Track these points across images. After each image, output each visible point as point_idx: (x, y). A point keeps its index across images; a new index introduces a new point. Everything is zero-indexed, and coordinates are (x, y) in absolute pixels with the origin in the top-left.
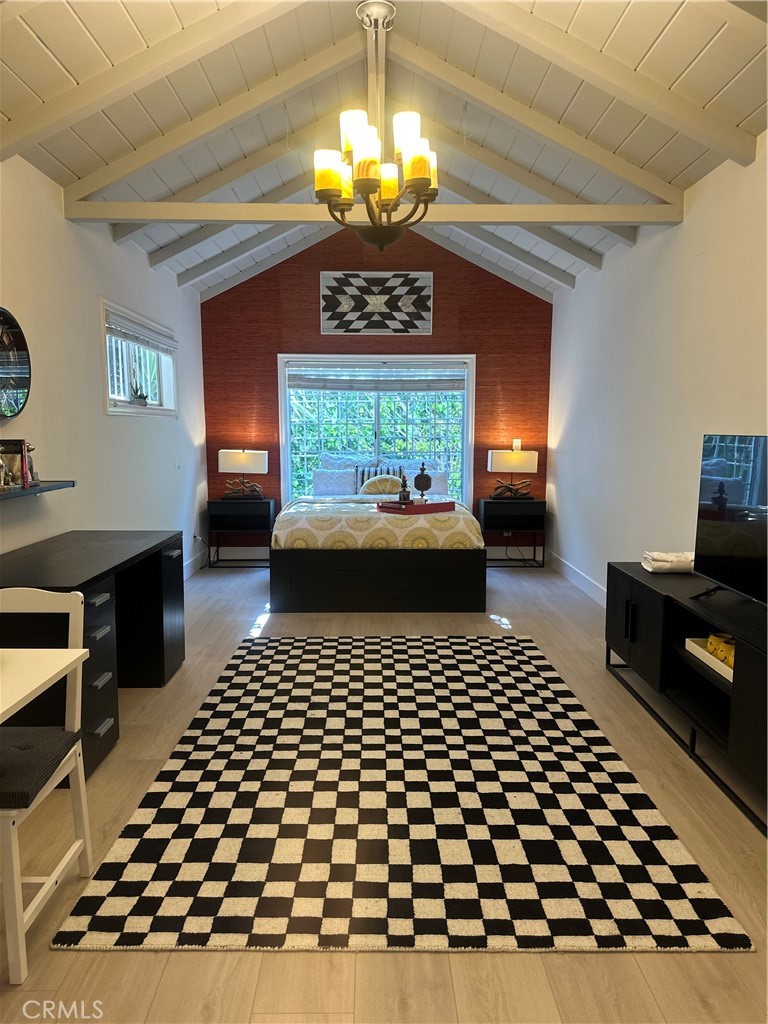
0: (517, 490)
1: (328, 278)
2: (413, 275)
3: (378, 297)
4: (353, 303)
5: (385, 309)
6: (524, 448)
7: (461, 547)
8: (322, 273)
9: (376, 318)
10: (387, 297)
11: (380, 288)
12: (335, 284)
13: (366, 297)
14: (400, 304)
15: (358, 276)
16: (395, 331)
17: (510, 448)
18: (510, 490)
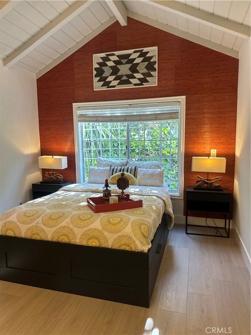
0: (212, 183)
1: (97, 58)
2: (145, 50)
3: (125, 65)
4: (111, 71)
5: (129, 73)
6: (218, 156)
7: (127, 248)
8: (94, 55)
9: (124, 78)
10: (130, 65)
11: (126, 60)
12: (101, 61)
13: (118, 66)
14: (137, 68)
15: (114, 55)
16: (135, 85)
17: (209, 155)
18: (207, 183)
